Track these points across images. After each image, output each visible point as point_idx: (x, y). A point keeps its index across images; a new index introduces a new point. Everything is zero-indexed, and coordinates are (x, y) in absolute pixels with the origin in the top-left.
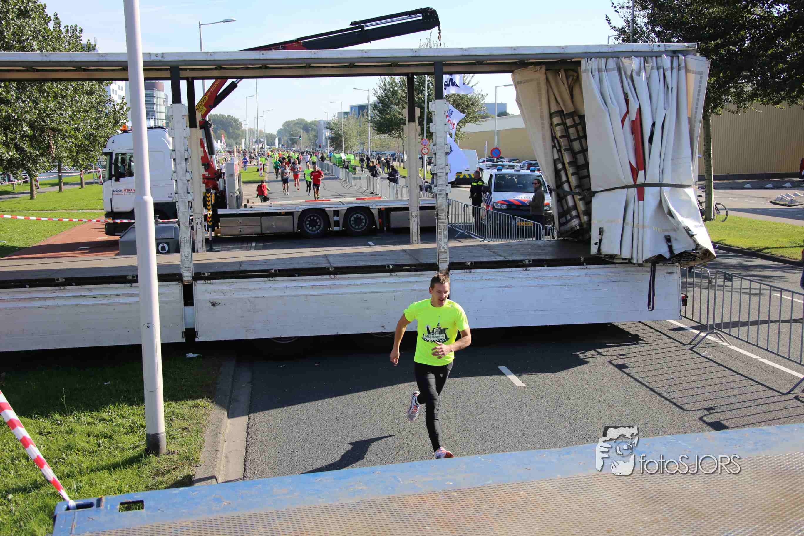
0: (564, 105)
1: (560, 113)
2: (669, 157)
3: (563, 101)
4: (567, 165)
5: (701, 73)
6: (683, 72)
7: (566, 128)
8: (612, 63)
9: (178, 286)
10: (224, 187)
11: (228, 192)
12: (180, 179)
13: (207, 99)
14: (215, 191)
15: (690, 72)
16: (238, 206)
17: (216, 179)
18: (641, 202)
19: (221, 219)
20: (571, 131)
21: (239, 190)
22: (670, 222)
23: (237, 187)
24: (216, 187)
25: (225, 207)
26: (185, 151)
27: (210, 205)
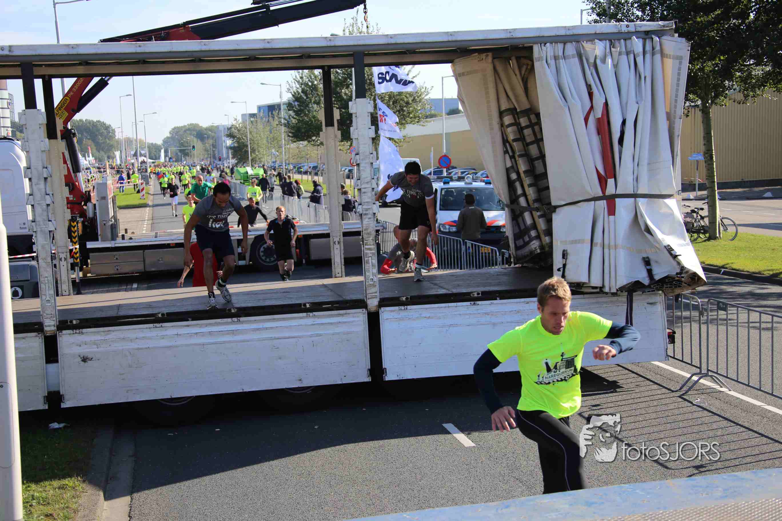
0: (517, 101)
1: (513, 111)
2: (645, 162)
3: (516, 96)
4: (522, 175)
5: (680, 58)
6: (658, 57)
7: (521, 130)
8: (571, 49)
9: (38, 338)
10: (95, 214)
11: (100, 220)
12: (38, 204)
13: (68, 101)
14: (82, 219)
15: (667, 56)
16: (114, 237)
17: (83, 203)
18: (612, 217)
19: (91, 254)
20: (527, 132)
21: (115, 217)
22: (649, 241)
23: (111, 214)
24: (83, 214)
25: (97, 240)
26: (44, 168)
27: (76, 236)
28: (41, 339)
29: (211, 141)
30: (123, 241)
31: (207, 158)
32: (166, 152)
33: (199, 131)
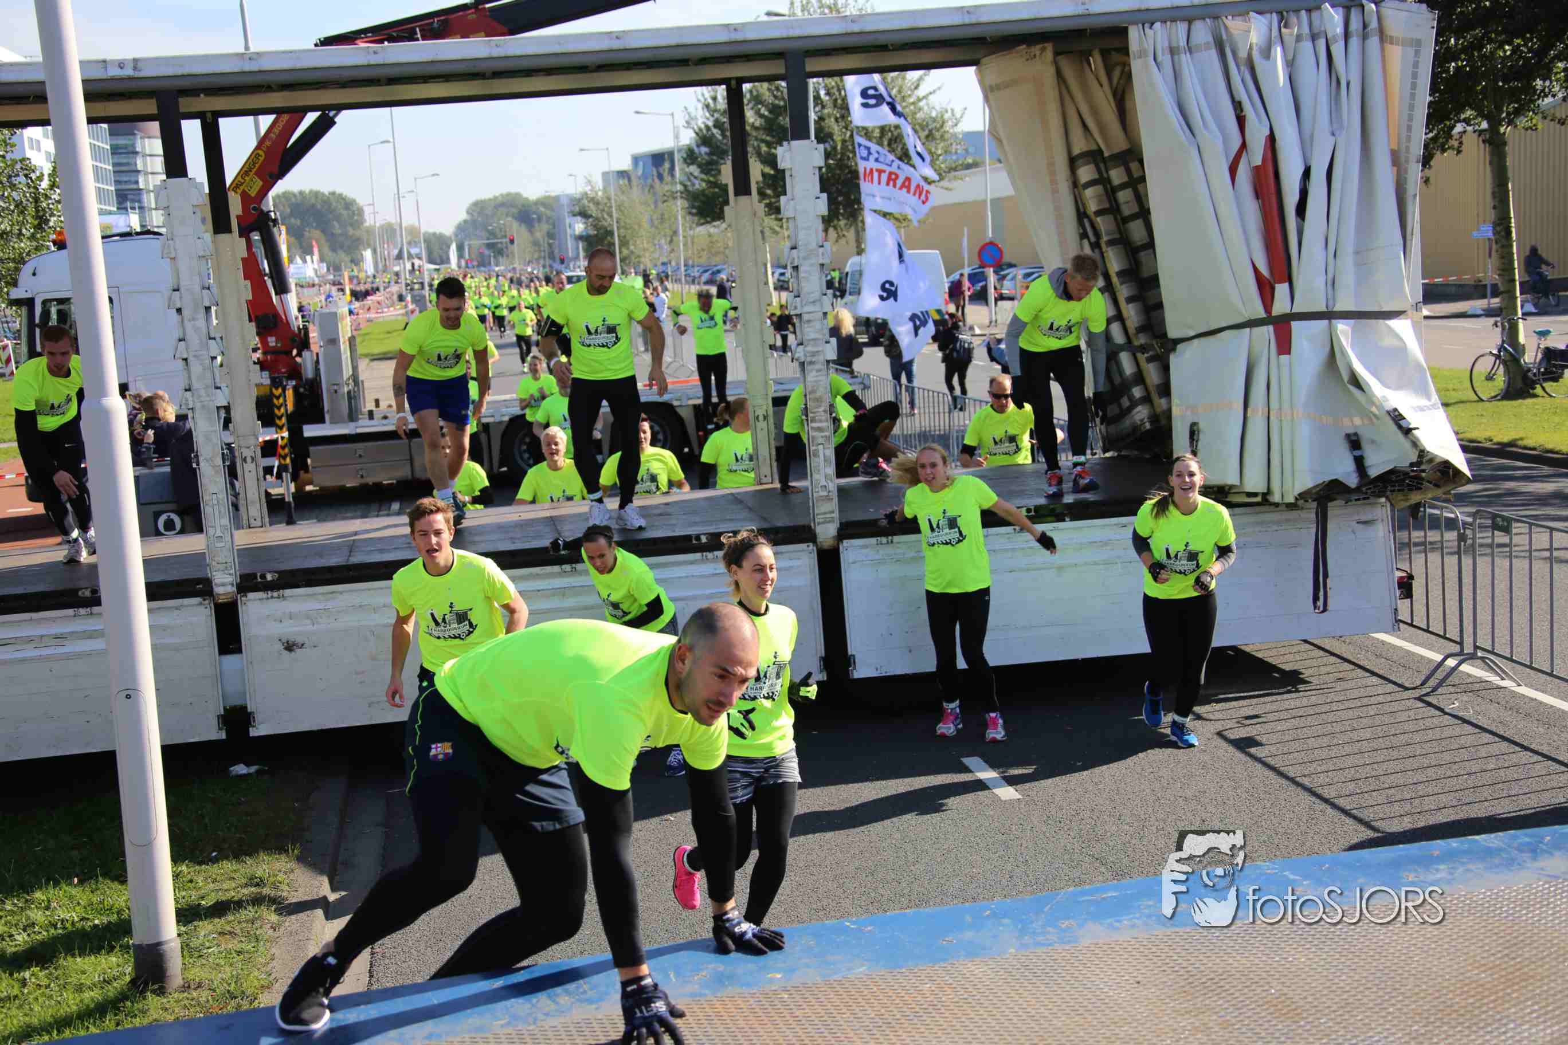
0: (1103, 135)
1: (1094, 156)
2: (1348, 248)
3: (1103, 129)
4: (1115, 280)
5: (1418, 43)
6: (1374, 41)
7: (1111, 191)
8: (1202, 32)
9: (202, 608)
10: (317, 370)
11: (327, 382)
12: (195, 356)
13: (262, 159)
14: (294, 383)
15: (1392, 40)
16: (353, 416)
17: (295, 352)
18: (1284, 358)
19: (312, 449)
20: (1124, 196)
21: (355, 377)
22: (1357, 401)
23: (347, 371)
24: (295, 372)
25: (322, 420)
26: (204, 288)
27: (282, 416)
28: (208, 609)
29: (545, 227)
30: (372, 422)
31: (537, 260)
32: (460, 248)
33: (523, 206)
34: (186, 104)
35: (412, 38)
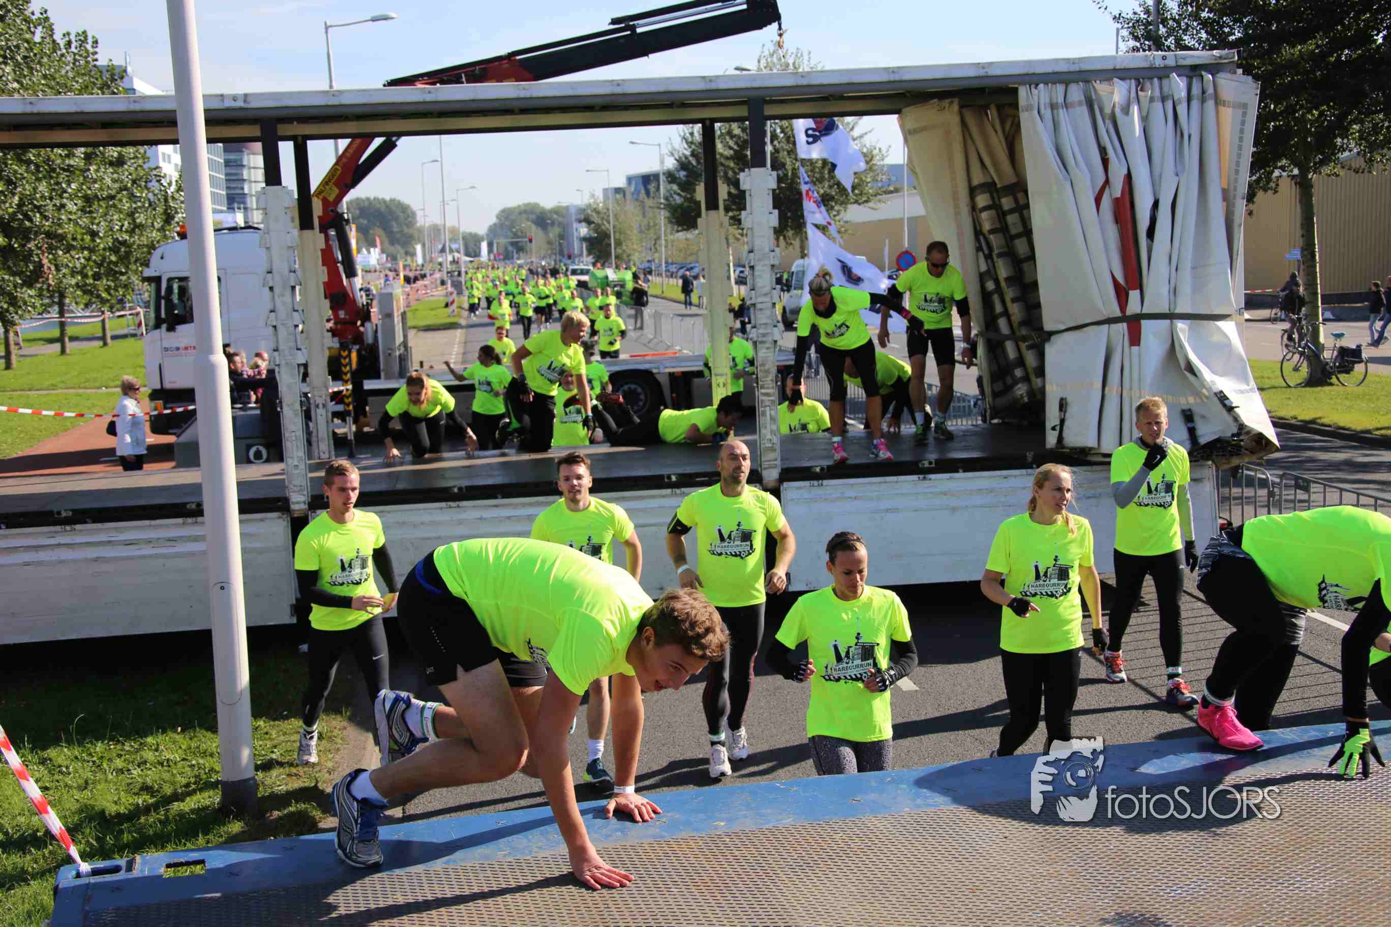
0: (997, 170)
1: (990, 187)
2: (1187, 265)
3: (995, 164)
4: (1003, 284)
5: (1245, 106)
6: (1210, 104)
7: (1001, 215)
8: (1076, 92)
9: (281, 521)
10: (376, 338)
11: (383, 347)
12: (282, 324)
13: (339, 172)
14: (357, 347)
15: (1224, 104)
17: (359, 323)
18: (1135, 349)
19: (370, 399)
20: (1011, 219)
21: (405, 344)
22: (1191, 384)
23: (399, 339)
24: (359, 338)
25: (378, 377)
26: (291, 271)
27: (348, 372)
28: (285, 521)
29: (557, 230)
31: (550, 257)
32: (490, 245)
33: (540, 213)
34: (282, 129)
35: (458, 81)
